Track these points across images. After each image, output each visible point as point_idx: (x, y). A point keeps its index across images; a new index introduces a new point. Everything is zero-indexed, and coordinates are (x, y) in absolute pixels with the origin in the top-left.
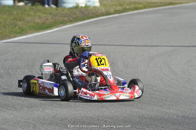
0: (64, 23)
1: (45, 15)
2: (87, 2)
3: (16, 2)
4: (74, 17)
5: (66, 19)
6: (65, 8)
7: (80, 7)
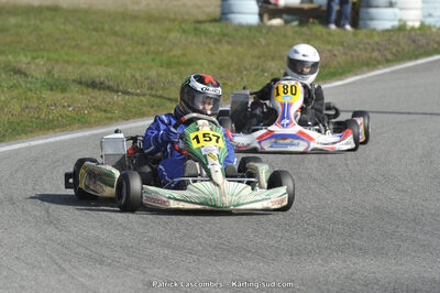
0: (370, 64)
1: (329, 47)
2: (424, 16)
3: (266, 17)
4: (394, 50)
5: (375, 54)
6: (374, 30)
7: (408, 28)
